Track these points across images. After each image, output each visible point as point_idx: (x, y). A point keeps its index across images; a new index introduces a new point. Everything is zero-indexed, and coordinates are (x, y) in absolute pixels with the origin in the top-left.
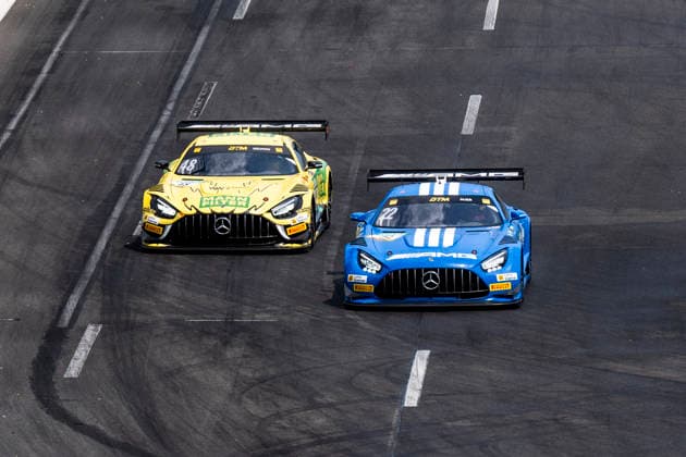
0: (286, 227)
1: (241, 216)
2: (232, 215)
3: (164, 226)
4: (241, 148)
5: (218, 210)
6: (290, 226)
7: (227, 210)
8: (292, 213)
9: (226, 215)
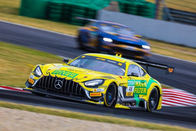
0: (90, 92)
1: (68, 81)
2: (64, 80)
3: (35, 80)
4: (103, 59)
5: (59, 76)
6: (92, 92)
7: (63, 77)
8: (96, 86)
9: (61, 79)
